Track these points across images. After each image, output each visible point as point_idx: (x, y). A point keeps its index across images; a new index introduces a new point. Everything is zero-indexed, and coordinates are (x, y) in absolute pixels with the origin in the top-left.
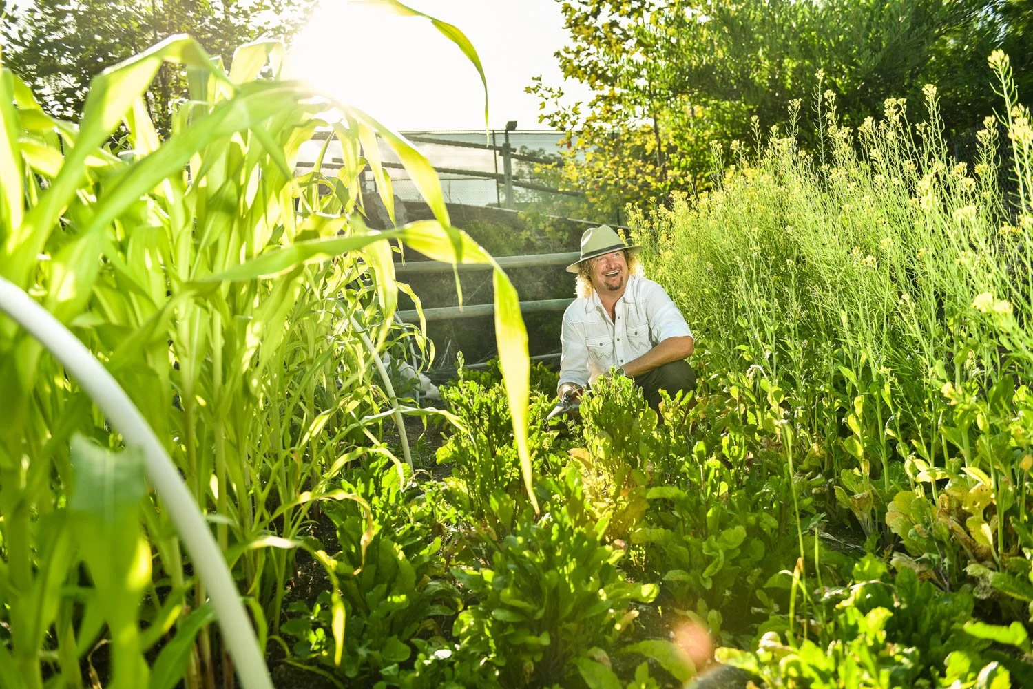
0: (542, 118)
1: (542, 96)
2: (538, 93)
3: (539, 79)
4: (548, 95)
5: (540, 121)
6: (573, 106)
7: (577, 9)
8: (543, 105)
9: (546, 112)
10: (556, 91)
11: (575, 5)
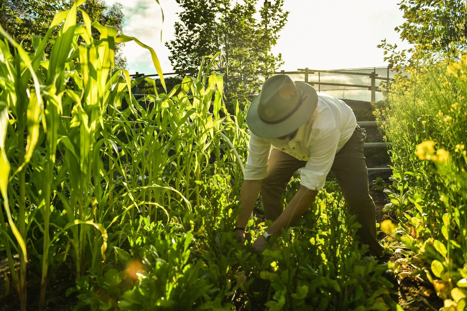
0: (385, 59)
1: (386, 48)
2: (384, 48)
3: (385, 41)
4: (389, 48)
5: (385, 61)
6: (401, 52)
7: (408, 6)
8: (386, 53)
9: (387, 56)
10: (393, 46)
11: (408, 5)
